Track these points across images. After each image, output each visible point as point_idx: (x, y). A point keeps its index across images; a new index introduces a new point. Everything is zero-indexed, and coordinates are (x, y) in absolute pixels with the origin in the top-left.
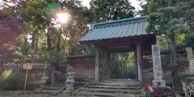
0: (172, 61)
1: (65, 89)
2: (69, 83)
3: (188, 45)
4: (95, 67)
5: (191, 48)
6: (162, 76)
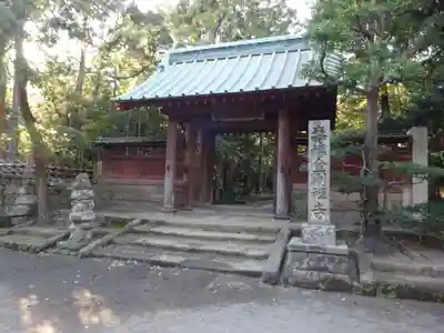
0: (364, 167)
1: (66, 237)
2: (77, 222)
3: (418, 122)
4: (163, 174)
5: (424, 130)
6: (327, 212)
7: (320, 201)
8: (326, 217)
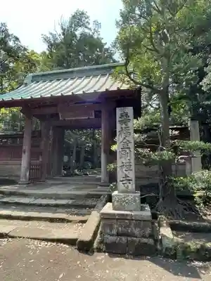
0: (160, 146)
6: (133, 182)
7: (127, 173)
8: (132, 186)
